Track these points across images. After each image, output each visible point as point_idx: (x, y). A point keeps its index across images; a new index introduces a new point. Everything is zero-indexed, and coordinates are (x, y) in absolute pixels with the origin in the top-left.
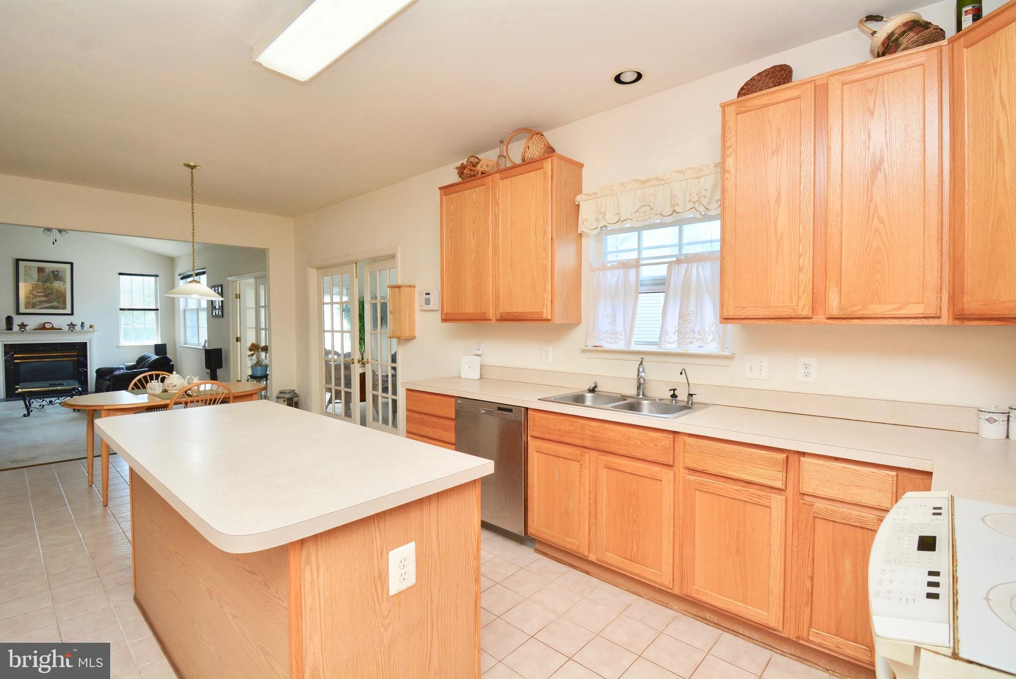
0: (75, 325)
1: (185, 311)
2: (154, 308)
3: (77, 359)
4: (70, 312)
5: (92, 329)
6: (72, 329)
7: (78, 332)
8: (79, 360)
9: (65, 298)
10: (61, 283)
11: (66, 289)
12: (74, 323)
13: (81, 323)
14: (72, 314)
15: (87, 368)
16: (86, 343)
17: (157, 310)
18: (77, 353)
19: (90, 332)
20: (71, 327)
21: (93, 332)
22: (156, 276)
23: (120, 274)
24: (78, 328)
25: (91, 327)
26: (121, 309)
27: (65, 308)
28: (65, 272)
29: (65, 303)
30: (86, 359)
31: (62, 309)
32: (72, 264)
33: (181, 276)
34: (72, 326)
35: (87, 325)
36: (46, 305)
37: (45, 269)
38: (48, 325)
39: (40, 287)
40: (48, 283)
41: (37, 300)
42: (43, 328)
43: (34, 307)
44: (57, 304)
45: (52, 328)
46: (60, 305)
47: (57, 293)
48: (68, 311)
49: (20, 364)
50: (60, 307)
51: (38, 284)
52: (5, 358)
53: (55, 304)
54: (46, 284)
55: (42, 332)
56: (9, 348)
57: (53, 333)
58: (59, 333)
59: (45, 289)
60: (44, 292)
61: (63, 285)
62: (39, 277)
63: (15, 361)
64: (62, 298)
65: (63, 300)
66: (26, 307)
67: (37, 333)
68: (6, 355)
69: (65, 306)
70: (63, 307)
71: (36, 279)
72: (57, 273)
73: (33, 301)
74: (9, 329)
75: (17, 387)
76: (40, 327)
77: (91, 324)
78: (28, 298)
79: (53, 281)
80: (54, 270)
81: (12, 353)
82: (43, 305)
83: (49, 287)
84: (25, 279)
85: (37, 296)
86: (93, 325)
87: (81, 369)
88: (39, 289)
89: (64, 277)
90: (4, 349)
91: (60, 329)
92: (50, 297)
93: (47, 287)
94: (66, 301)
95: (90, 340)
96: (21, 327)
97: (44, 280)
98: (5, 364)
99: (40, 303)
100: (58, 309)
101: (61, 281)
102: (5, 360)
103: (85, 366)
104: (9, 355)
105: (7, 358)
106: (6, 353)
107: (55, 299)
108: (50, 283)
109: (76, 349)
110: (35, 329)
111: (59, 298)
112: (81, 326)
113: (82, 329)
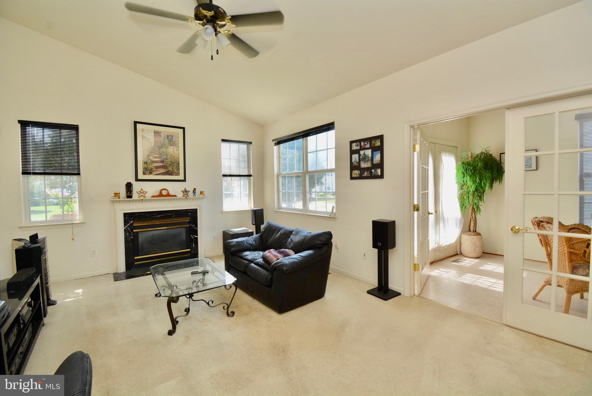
0: (189, 191)
1: (278, 176)
2: (247, 174)
3: (188, 225)
4: (183, 179)
5: (202, 196)
6: (186, 195)
8: (190, 227)
9: (178, 164)
10: (175, 149)
11: (179, 155)
12: (187, 190)
13: (193, 189)
14: (184, 180)
15: (197, 235)
16: (197, 209)
17: (251, 176)
18: (189, 220)
19: (200, 199)
20: (185, 193)
21: (202, 198)
22: (249, 143)
23: (223, 140)
24: (191, 194)
25: (201, 193)
26: (224, 176)
27: (178, 174)
28: (178, 137)
29: (178, 169)
30: (196, 225)
31: (176, 175)
32: (184, 128)
33: (274, 142)
35: (198, 192)
36: (162, 171)
37: (161, 134)
38: (164, 192)
39: (156, 152)
40: (164, 148)
41: (153, 166)
42: (161, 195)
43: (151, 173)
44: (172, 170)
45: (168, 195)
46: (175, 171)
47: (172, 159)
48: (181, 177)
49: (139, 233)
50: (175, 173)
51: (154, 148)
52: (125, 228)
53: (170, 170)
54: (162, 149)
55: (160, 200)
56: (128, 217)
57: (169, 200)
58: (174, 199)
59: (161, 154)
60: (160, 157)
61: (177, 150)
62: (155, 142)
63: (134, 231)
64: (176, 164)
65: (177, 166)
66: (144, 174)
67: (154, 200)
68: (125, 224)
69: (179, 172)
70: (177, 173)
71: (153, 144)
72: (172, 138)
73: (150, 167)
74: (129, 196)
75: (136, 258)
76: (158, 194)
77: (201, 191)
78: (146, 163)
79: (168, 146)
80: (169, 135)
81: (131, 222)
82: (159, 171)
83: (165, 152)
84: (143, 143)
85: (153, 162)
86: (203, 191)
87: (192, 236)
88: (156, 154)
89: (178, 143)
90: (124, 219)
91: (175, 196)
92: (165, 163)
93: (163, 152)
94: (179, 166)
95: (199, 206)
96: (142, 194)
97: (160, 144)
98: (125, 235)
99: (156, 169)
100: (173, 175)
101: (175, 147)
102: (125, 230)
103: (196, 233)
104: (128, 225)
105: (126, 228)
106: (126, 222)
107: (170, 165)
108: (166, 148)
109: (189, 216)
110: (153, 197)
111: (174, 164)
112: (193, 192)
113: (194, 196)
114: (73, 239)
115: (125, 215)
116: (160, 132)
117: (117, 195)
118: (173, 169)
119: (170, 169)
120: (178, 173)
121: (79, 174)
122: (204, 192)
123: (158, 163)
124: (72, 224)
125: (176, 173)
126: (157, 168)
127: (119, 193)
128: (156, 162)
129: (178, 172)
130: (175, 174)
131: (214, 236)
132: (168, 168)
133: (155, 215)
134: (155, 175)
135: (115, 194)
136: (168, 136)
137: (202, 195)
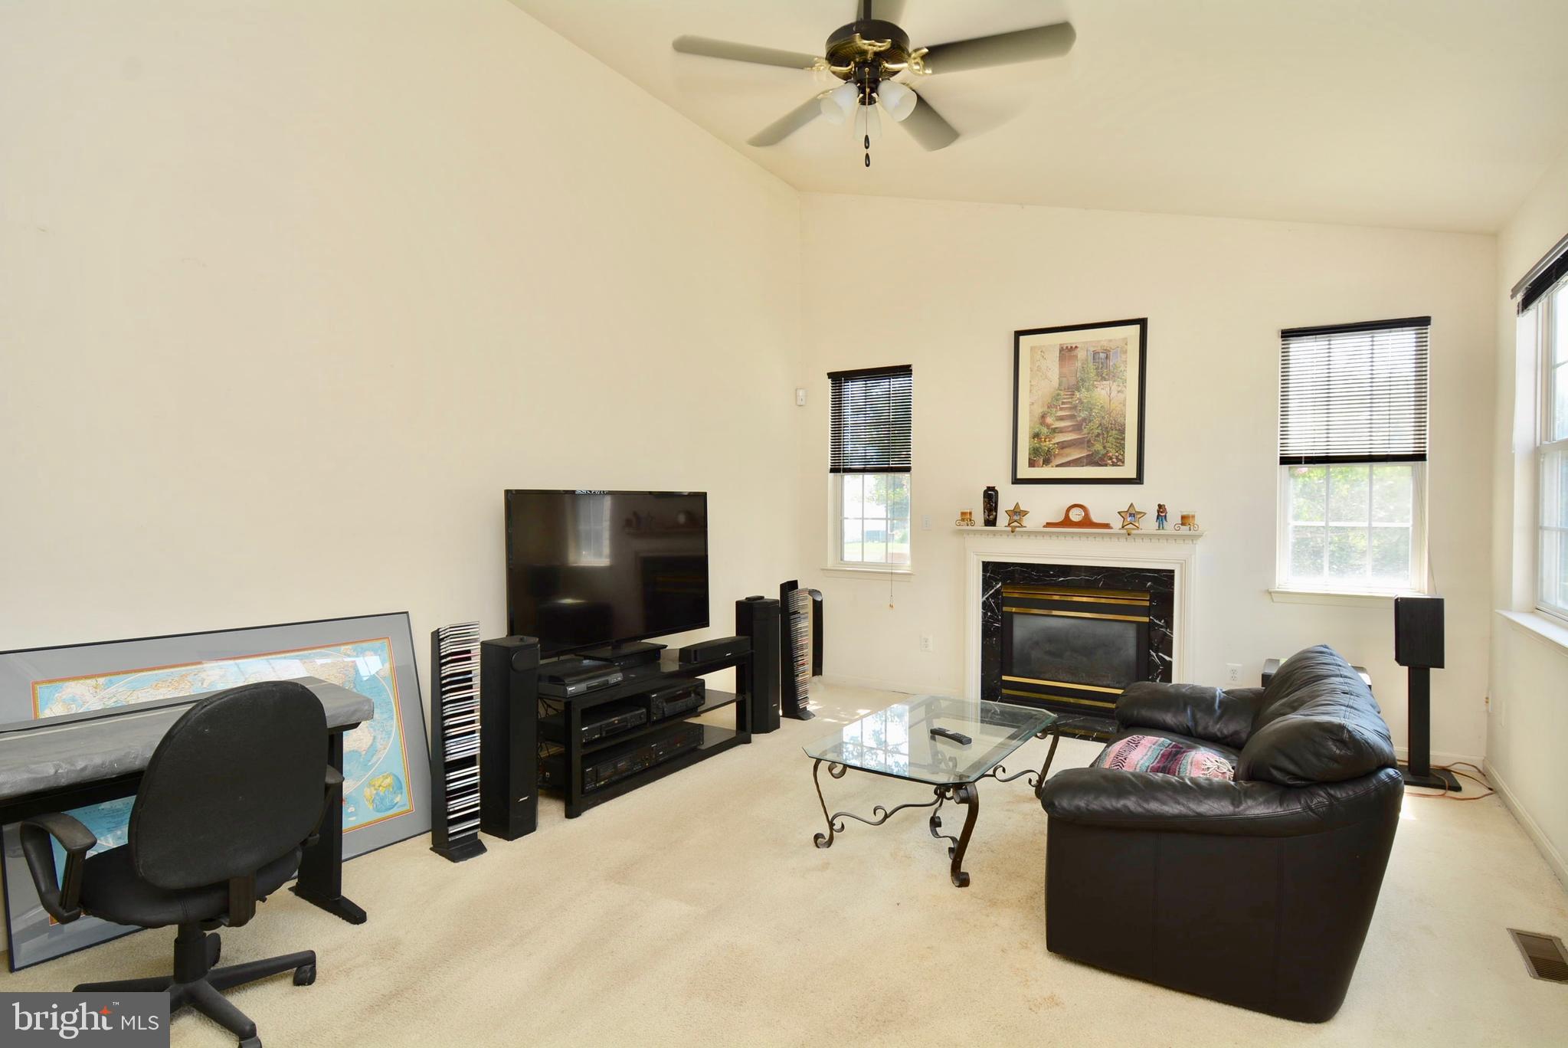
0: (1141, 514)
2: (1409, 449)
3: (1146, 619)
4: (1134, 475)
5: (1184, 530)
6: (1132, 526)
7: (1150, 536)
8: (1151, 625)
9: (1122, 431)
10: (1114, 387)
11: (1124, 405)
12: (1139, 510)
13: (1156, 508)
14: (1139, 480)
15: (1171, 656)
16: (1173, 571)
17: (1420, 457)
18: (1148, 604)
19: (1175, 537)
20: (1129, 519)
21: (1191, 538)
22: (1423, 322)
23: (1288, 334)
25: (1185, 520)
26: (1285, 460)
27: (1120, 462)
28: (1126, 352)
29: (1121, 446)
30: (1169, 624)
31: (1114, 464)
32: (1142, 323)
33: (1517, 299)
34: (1131, 515)
35: (1174, 517)
36: (1076, 454)
37: (1076, 351)
38: (1076, 515)
39: (1063, 403)
40: (1083, 390)
41: (1056, 440)
42: (1067, 522)
43: (1047, 462)
44: (1103, 452)
45: (1087, 522)
46: (1111, 454)
47: (1103, 418)
48: (1129, 470)
49: (1015, 616)
50: (1111, 459)
51: (1058, 395)
52: (984, 599)
53: (1097, 452)
54: (1077, 394)
55: (1065, 534)
56: (994, 572)
57: (1087, 535)
58: (1102, 535)
59: (1075, 408)
60: (1072, 417)
61: (1119, 392)
62: (1062, 376)
63: (1005, 609)
64: (1114, 432)
65: (1118, 439)
66: (1032, 464)
67: (1050, 534)
68: (985, 590)
69: (1123, 455)
70: (1117, 458)
71: (1055, 382)
72: (1107, 358)
73: (1047, 445)
74: (991, 522)
75: (1005, 678)
76: (1060, 518)
77: (1185, 514)
78: (1036, 436)
79: (1095, 383)
80: (1098, 349)
81: (998, 586)
82: (1067, 455)
83: (1085, 401)
84: (1031, 385)
85: (1055, 431)
86: (1191, 514)
87: (1154, 654)
88: (1061, 409)
89: (1122, 368)
90: (983, 575)
91: (1107, 526)
92: (1085, 431)
93: (1081, 402)
94: (1124, 439)
95: (1182, 564)
96: (1015, 518)
97: (1073, 381)
98: (984, 615)
99: (1062, 451)
100: (1106, 465)
101: (1114, 381)
102: (984, 603)
103: (1167, 646)
104: (991, 592)
105: (987, 598)
106: (987, 585)
107: (1098, 435)
108: (1088, 390)
109: (1147, 591)
110: (1049, 525)
111: (1108, 432)
112: (1158, 518)
113: (1159, 529)
114: (891, 606)
115: (986, 566)
116: (1076, 347)
117: (966, 517)
118: (1104, 447)
119: (1098, 447)
120: (1120, 460)
121: (907, 470)
122: (1193, 517)
123: (1066, 434)
124: (892, 573)
125: (1114, 460)
126: (1063, 446)
127: (970, 513)
128: (1061, 431)
129: (1120, 457)
130: (1110, 462)
131: (1234, 671)
132: (1093, 445)
133: (1053, 576)
134: (1057, 466)
135: (963, 514)
136: (1095, 353)
137: (1187, 527)
